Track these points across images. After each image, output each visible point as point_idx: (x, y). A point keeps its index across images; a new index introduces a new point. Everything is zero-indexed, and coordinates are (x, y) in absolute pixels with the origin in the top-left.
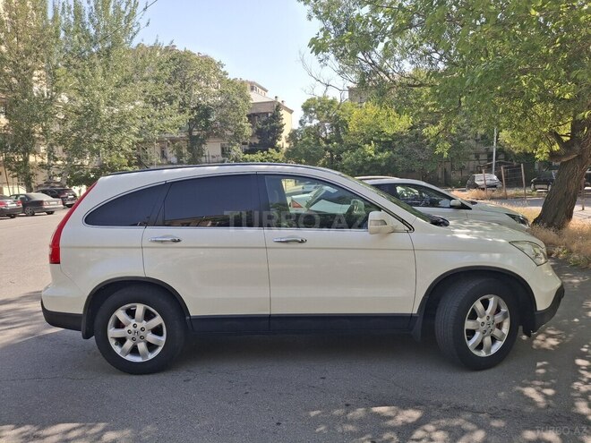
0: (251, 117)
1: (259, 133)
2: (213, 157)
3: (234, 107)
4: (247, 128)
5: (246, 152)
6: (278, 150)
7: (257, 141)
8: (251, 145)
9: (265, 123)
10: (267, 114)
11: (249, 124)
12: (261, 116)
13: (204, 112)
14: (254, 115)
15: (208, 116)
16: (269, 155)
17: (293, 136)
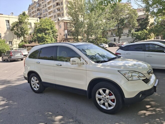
0: (138, 20)
1: (140, 25)
2: (126, 33)
3: (132, 17)
4: (136, 24)
5: (136, 31)
6: (147, 30)
7: (140, 27)
8: (137, 29)
9: (143, 21)
10: (144, 18)
11: (137, 22)
12: (142, 19)
13: (122, 21)
14: (139, 19)
15: (124, 22)
16: (143, 32)
17: (151, 25)
